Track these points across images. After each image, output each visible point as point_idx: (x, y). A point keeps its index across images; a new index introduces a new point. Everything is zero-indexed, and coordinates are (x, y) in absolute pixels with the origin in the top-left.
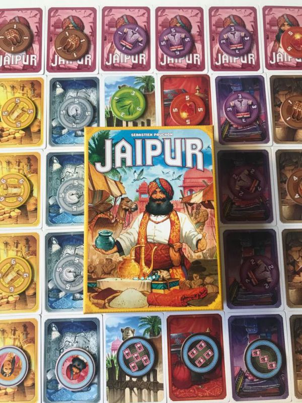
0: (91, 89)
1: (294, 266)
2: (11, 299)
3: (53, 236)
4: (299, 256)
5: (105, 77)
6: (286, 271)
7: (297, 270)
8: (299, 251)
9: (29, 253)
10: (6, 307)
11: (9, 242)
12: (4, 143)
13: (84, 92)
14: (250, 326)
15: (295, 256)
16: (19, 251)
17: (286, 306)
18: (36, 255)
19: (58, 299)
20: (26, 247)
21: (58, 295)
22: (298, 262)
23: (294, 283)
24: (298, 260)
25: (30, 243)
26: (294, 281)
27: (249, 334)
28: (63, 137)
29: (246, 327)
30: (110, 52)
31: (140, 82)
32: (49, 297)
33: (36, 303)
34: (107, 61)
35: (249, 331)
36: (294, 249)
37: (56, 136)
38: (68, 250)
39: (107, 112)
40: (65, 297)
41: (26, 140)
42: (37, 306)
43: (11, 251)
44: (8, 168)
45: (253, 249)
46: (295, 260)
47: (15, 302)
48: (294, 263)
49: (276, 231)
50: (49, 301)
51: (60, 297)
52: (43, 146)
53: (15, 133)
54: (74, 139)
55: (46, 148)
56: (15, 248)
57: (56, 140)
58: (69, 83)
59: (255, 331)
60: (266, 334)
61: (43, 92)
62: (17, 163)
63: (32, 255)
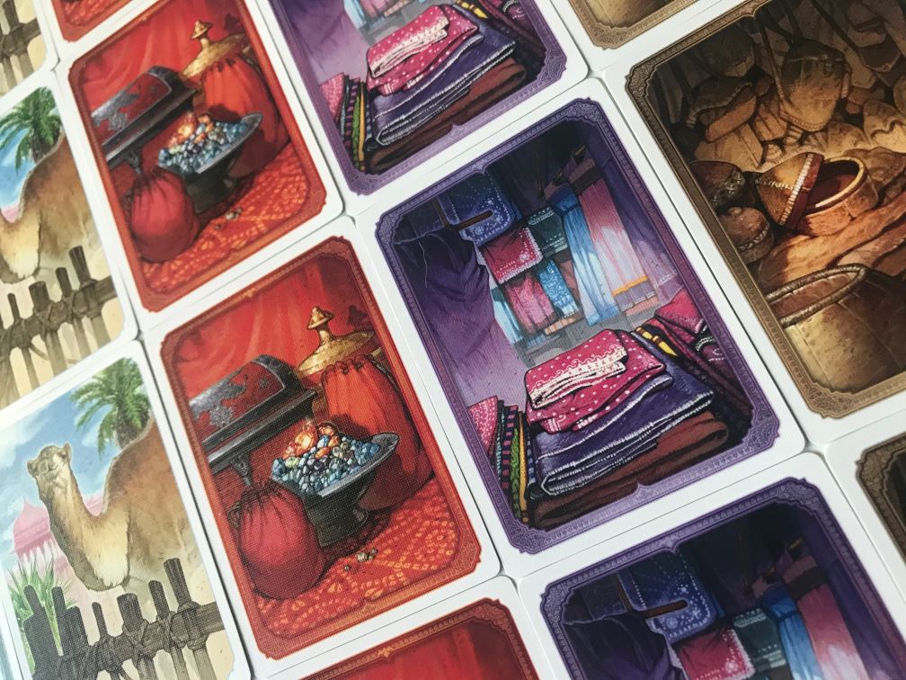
1: (761, 206)
4: (764, 144)
6: (732, 246)
7: (784, 212)
8: (751, 122)
14: (662, 602)
15: (744, 155)
17: (811, 419)
22: (771, 175)
23: (801, 282)
24: (764, 169)
26: (792, 276)
27: (676, 646)
29: (644, 616)
35: (668, 625)
36: (719, 127)
45: (528, 231)
46: (748, 175)
48: (753, 190)
49: (598, 96)
59: (698, 617)
60: (767, 611)
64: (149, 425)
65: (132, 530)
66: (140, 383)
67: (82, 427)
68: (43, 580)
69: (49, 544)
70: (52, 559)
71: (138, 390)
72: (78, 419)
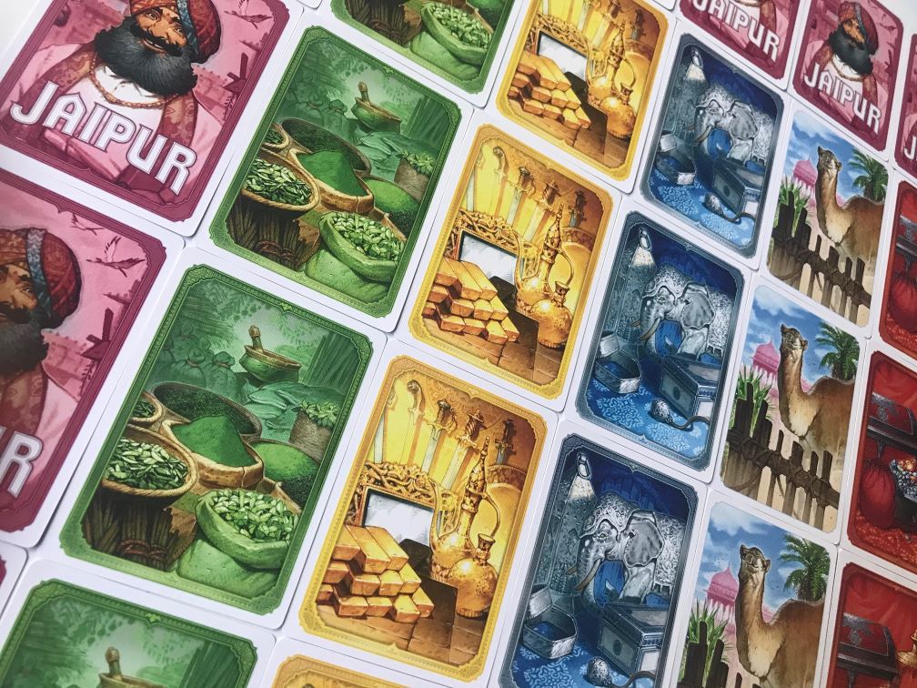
0: (764, 117)
2: (405, 606)
3: (584, 449)
5: (796, 109)
9: (503, 470)
10: (380, 627)
11: (456, 408)
12: (530, 117)
13: (747, 113)
16: (477, 451)
18: (521, 488)
19: (546, 659)
20: (499, 448)
21: (551, 646)
25: (515, 440)
28: (677, 189)
30: (816, 59)
31: (860, 166)
32: (521, 642)
33: (477, 651)
34: (807, 74)
37: (663, 178)
38: (613, 512)
39: (784, 191)
40: (566, 662)
41: (588, 144)
42: (480, 663)
43: (453, 438)
44: (520, 189)
47: (415, 623)
50: (518, 654)
51: (554, 656)
52: (627, 185)
53: (565, 107)
54: (701, 213)
55: (630, 194)
56: (467, 437)
57: (660, 189)
58: (721, 69)
61: (660, 51)
62: (548, 192)
63: (509, 481)
64: (819, 602)
65: (781, 652)
66: (827, 574)
67: (783, 560)
68: (715, 627)
69: (730, 610)
70: (727, 621)
71: (824, 576)
72: (783, 553)
